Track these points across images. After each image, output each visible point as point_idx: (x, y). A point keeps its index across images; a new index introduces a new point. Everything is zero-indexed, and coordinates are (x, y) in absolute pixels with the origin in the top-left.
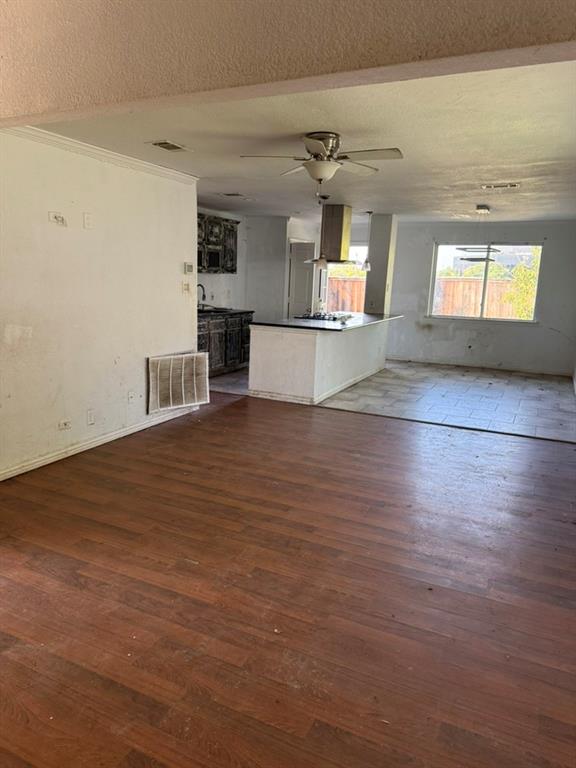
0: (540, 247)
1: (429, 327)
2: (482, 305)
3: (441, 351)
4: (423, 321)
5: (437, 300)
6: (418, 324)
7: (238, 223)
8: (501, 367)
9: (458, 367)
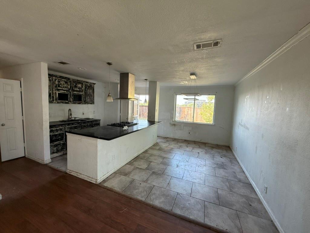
0: (214, 96)
1: (174, 125)
2: (193, 117)
3: (179, 134)
4: (172, 123)
5: (177, 115)
6: (170, 123)
7: (95, 84)
8: (201, 141)
9: (185, 140)
